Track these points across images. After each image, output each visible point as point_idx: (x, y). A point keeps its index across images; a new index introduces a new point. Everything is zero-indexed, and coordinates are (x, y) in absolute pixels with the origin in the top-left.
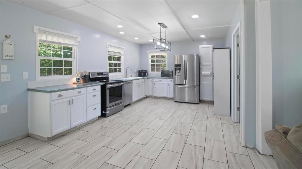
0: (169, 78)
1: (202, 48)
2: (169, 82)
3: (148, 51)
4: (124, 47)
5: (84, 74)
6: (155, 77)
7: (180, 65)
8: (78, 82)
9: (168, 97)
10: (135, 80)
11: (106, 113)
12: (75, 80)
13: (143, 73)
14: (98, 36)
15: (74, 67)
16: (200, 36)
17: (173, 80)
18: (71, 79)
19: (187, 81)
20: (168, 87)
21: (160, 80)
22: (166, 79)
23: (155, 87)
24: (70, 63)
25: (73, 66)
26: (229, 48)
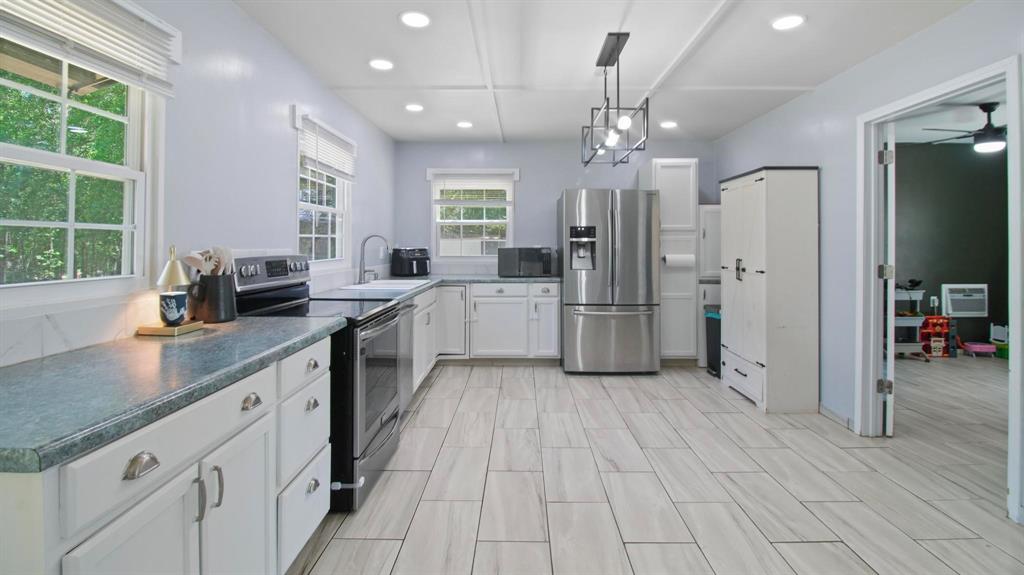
0: (535, 282)
1: (662, 167)
2: (536, 296)
3: (430, 172)
4: (354, 143)
5: (207, 270)
6: (476, 279)
7: (594, 228)
8: (170, 324)
9: (531, 356)
10: (420, 292)
11: (351, 491)
12: (148, 311)
13: (415, 262)
14: (231, 66)
15: (135, 227)
16: (659, 125)
17: (554, 287)
18: (126, 305)
19: (617, 290)
20: (535, 316)
21: (501, 291)
22: (525, 285)
23: (474, 318)
24: (105, 199)
25: (126, 217)
26: (816, 168)
